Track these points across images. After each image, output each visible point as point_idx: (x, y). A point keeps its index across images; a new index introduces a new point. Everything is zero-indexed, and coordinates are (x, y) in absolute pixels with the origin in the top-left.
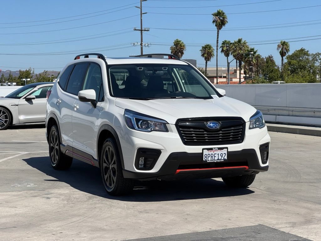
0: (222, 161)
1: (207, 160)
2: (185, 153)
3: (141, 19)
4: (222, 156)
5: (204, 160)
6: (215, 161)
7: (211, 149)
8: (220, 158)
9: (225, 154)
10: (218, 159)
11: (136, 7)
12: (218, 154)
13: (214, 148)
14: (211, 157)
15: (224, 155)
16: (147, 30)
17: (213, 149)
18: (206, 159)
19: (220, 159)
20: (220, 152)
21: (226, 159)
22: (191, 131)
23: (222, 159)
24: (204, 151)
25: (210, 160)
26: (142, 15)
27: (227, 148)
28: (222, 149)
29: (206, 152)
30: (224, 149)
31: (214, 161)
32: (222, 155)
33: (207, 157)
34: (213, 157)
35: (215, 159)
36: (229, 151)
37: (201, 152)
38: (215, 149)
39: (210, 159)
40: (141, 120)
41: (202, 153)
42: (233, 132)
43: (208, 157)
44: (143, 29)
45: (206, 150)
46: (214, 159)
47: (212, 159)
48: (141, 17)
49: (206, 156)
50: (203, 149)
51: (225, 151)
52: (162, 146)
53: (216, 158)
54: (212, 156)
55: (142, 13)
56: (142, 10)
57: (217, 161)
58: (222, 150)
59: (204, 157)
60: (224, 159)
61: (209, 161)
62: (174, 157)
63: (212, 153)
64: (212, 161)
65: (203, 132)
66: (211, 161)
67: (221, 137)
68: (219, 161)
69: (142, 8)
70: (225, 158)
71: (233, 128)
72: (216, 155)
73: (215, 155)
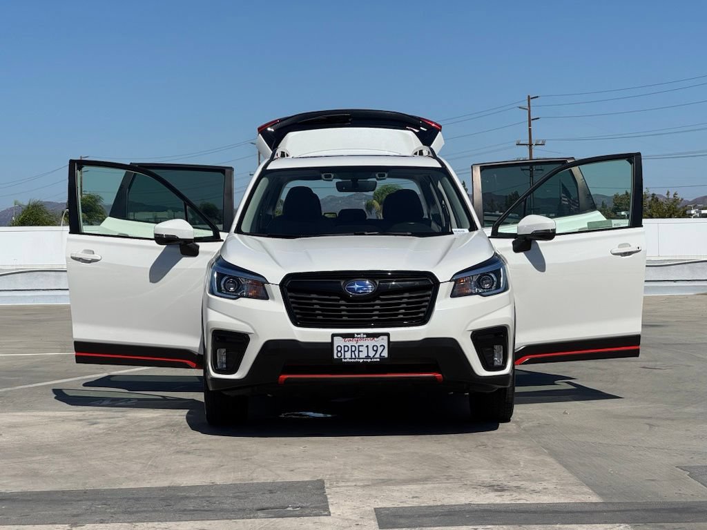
0: (375, 360)
1: (343, 357)
2: (294, 343)
3: (530, 129)
4: (376, 351)
5: (335, 357)
6: (361, 361)
7: (351, 336)
8: (371, 354)
9: (383, 347)
10: (368, 357)
11: (520, 108)
12: (367, 346)
13: (358, 334)
14: (352, 351)
15: (380, 349)
16: (540, 143)
17: (356, 335)
18: (339, 355)
19: (372, 356)
20: (371, 342)
21: (386, 355)
22: (312, 299)
23: (376, 356)
24: (335, 338)
25: (350, 357)
26: (532, 122)
27: (388, 335)
28: (377, 337)
29: (339, 342)
30: (381, 337)
31: (359, 360)
32: (375, 348)
33: (343, 352)
34: (357, 353)
35: (361, 357)
36: (391, 340)
37: (330, 341)
38: (359, 336)
39: (348, 355)
40: (226, 275)
41: (332, 343)
42: (407, 303)
43: (345, 351)
44: (534, 143)
45: (341, 338)
46: (357, 356)
47: (353, 356)
48: (530, 126)
49: (339, 349)
50: (333, 335)
51: (383, 341)
52: (250, 328)
53: (363, 355)
54: (353, 349)
55: (532, 118)
56: (531, 113)
57: (365, 360)
58: (375, 339)
59: (335, 352)
60: (382, 358)
61: (346, 360)
62: (273, 349)
63: (354, 343)
64: (352, 360)
65: (338, 300)
66: (350, 360)
67: (377, 312)
68: (369, 360)
69: (531, 109)
70: (382, 355)
71: (407, 295)
72: (363, 349)
73: (361, 349)
